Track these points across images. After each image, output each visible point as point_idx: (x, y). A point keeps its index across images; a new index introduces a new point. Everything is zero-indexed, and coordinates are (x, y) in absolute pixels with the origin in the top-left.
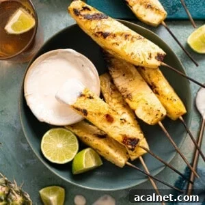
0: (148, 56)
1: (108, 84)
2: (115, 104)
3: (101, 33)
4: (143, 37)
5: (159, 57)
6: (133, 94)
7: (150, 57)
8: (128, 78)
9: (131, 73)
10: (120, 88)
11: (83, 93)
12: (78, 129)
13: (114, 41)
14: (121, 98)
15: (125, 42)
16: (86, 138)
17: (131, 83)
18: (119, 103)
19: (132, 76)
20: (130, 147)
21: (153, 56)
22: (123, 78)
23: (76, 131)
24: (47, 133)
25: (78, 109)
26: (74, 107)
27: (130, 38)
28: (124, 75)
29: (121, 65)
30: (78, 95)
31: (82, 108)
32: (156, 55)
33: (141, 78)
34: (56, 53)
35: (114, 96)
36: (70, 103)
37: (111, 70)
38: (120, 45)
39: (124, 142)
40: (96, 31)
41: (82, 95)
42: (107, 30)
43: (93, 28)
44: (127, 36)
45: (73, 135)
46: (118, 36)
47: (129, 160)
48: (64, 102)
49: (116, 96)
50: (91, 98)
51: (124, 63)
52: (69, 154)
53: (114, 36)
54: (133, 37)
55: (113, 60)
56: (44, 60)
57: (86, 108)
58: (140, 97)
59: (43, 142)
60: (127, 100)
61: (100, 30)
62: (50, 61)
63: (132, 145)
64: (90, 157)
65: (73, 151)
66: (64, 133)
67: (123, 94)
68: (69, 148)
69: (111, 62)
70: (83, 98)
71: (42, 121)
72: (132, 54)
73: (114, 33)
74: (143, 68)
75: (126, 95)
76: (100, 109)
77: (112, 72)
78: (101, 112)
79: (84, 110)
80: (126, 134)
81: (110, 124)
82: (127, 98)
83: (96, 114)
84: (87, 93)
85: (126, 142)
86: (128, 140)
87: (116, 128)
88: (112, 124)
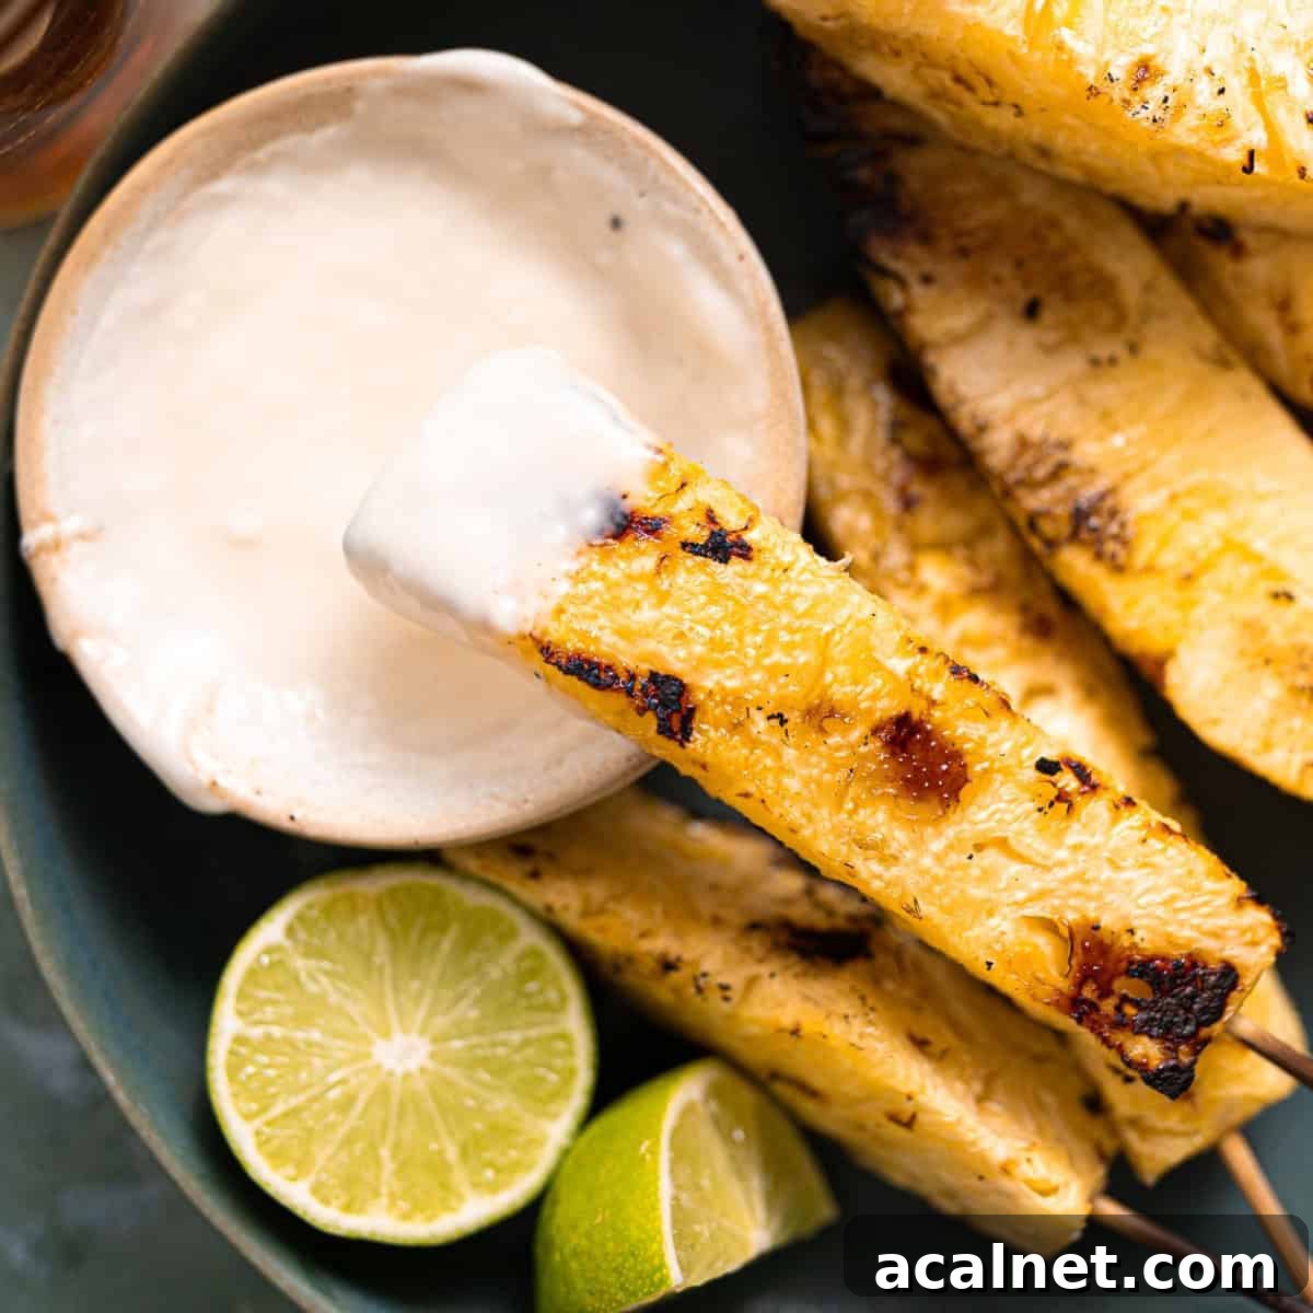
1: (871, 410)
2: (945, 609)
6: (1141, 502)
8: (1072, 337)
9: (1103, 287)
10: (998, 448)
11: (643, 498)
12: (583, 873)
14: (999, 546)
16: (668, 965)
17: (1106, 392)
18: (989, 591)
19: (1119, 321)
20: (1145, 1049)
22: (1026, 336)
23: (564, 897)
24: (270, 931)
25: (588, 671)
26: (547, 651)
28: (1032, 311)
29: (998, 211)
30: (592, 517)
31: (629, 656)
33: (1208, 337)
34: (338, 104)
35: (929, 522)
36: (511, 613)
37: (901, 259)
39: (1076, 1006)
41: (626, 525)
45: (531, 937)
47: (1120, 1177)
48: (437, 605)
49: (955, 523)
50: (722, 547)
51: (1032, 194)
52: (502, 1133)
55: (915, 167)
56: (213, 172)
57: (675, 660)
58: (1204, 533)
59: (227, 1020)
60: (1076, 566)
62: (275, 186)
63: (1168, 1036)
64: (717, 1156)
65: (543, 1100)
66: (436, 917)
67: (1034, 501)
68: (501, 1070)
69: (893, 179)
70: (641, 557)
71: (211, 805)
72: (1146, 71)
74: (1220, 231)
75: (1062, 511)
76: (825, 662)
77: (902, 283)
78: (840, 692)
79: (653, 676)
80: (1106, 921)
81: (936, 822)
82: (1074, 537)
83: (783, 722)
84: (683, 504)
85: (1108, 1006)
86: (1122, 986)
87: (991, 857)
88: (954, 817)
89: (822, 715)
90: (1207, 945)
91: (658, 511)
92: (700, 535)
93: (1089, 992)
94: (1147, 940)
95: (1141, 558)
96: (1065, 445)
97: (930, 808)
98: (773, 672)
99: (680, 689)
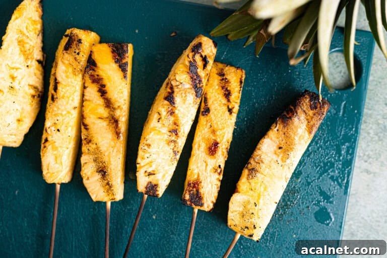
0: (150, 170)
3: (173, 92)
4: (178, 157)
5: (152, 188)
7: (150, 174)
10: (258, 153)
13: (164, 113)
15: (165, 130)
21: (151, 178)
25: (206, 100)
27: (173, 138)
31: (210, 104)
32: (154, 183)
37: (279, 125)
38: (159, 125)
39: (189, 184)
40: (173, 83)
42: (178, 99)
43: (178, 78)
44: (175, 132)
46: (172, 119)
50: (230, 111)
53: (172, 113)
54: (175, 142)
57: (212, 110)
61: (176, 90)
67: (252, 162)
70: (224, 101)
72: (149, 145)
73: (177, 112)
75: (253, 167)
76: (221, 130)
77: (276, 127)
78: (218, 133)
79: (208, 108)
80: (202, 184)
81: (206, 154)
82: (249, 170)
83: (211, 127)
84: (234, 103)
85: (191, 189)
86: (195, 189)
87: (204, 164)
88: (208, 156)
89: (214, 132)
90: (205, 199)
91: (231, 101)
92: (230, 107)
93: (192, 185)
94: (202, 191)
95: (251, 181)
96: (262, 162)
97: (208, 152)
98: (217, 123)
99: (209, 112)
